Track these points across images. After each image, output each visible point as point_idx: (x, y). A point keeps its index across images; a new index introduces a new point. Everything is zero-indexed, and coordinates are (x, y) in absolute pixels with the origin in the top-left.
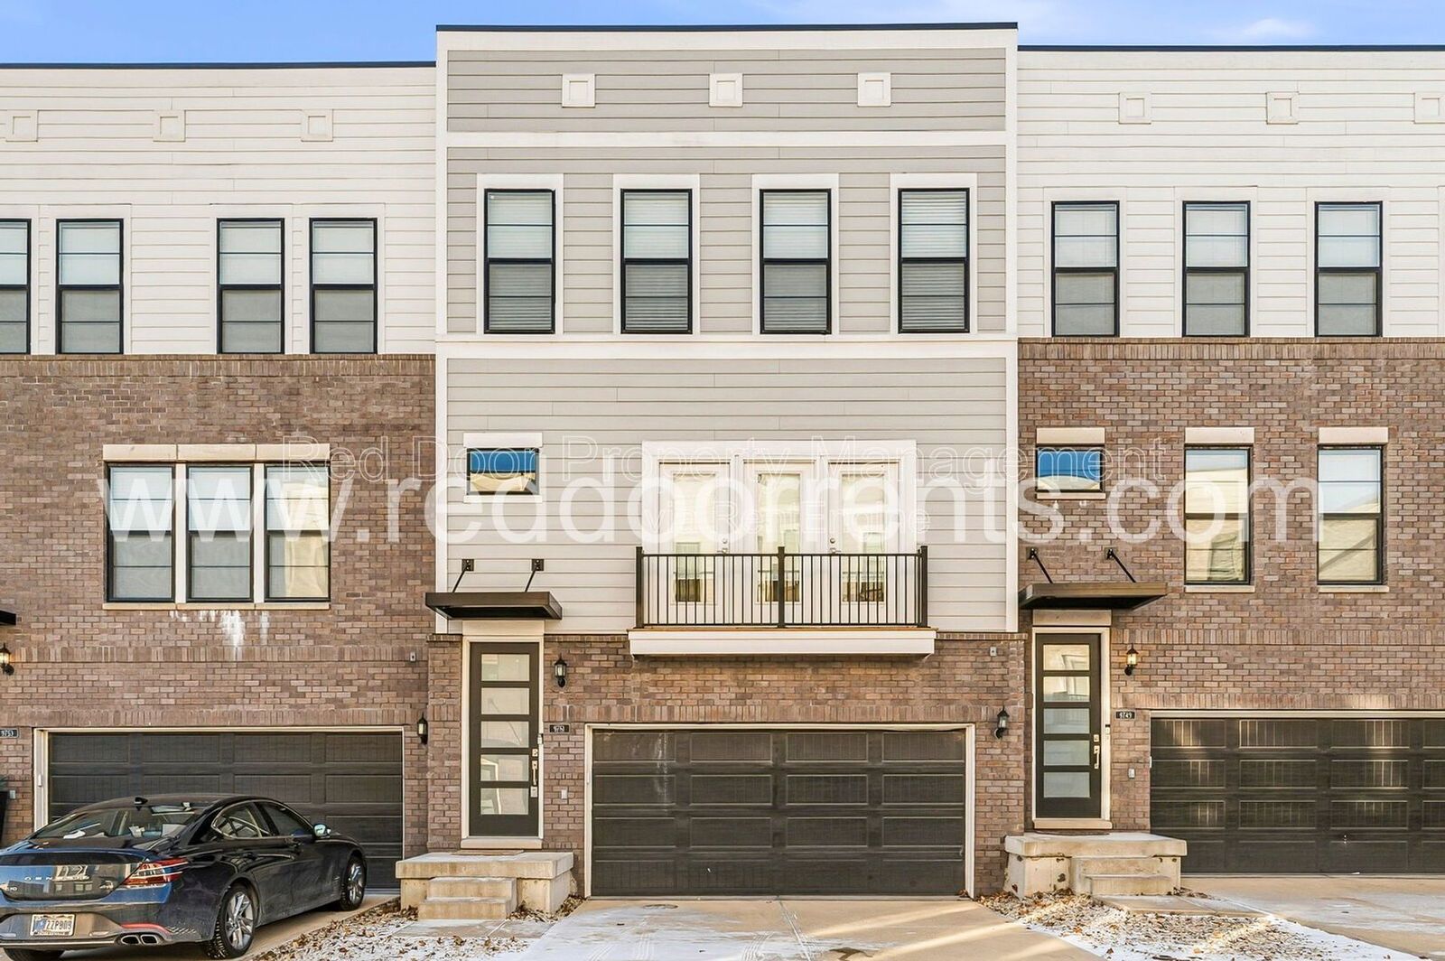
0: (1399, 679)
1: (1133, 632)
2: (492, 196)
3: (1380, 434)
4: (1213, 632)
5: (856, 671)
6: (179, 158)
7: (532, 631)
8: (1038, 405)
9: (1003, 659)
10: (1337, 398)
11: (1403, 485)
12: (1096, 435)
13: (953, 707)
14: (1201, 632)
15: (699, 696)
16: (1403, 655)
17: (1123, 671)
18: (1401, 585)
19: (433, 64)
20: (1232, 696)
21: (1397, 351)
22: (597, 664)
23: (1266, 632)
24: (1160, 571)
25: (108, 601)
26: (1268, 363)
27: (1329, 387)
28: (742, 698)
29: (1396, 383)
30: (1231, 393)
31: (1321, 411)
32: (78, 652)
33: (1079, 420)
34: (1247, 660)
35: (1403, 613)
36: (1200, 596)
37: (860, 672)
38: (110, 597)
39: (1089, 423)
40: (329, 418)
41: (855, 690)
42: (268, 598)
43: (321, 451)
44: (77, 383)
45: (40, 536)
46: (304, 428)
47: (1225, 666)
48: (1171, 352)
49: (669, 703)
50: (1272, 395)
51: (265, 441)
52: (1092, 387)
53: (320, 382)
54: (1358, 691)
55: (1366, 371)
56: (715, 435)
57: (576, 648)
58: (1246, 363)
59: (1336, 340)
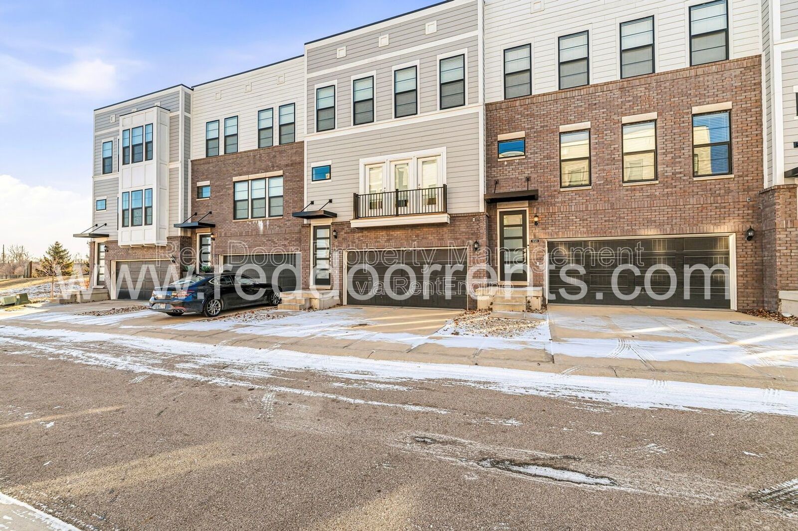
0: (665, 221)
1: (538, 209)
2: (318, 90)
3: (653, 115)
4: (573, 207)
5: (425, 230)
6: (250, 96)
7: (328, 222)
8: (498, 126)
9: (478, 222)
10: (631, 103)
11: (666, 136)
12: (522, 134)
13: (459, 241)
14: (568, 207)
15: (375, 240)
16: (667, 210)
17: (534, 224)
18: (666, 180)
19: (303, 55)
20: (582, 232)
21: (662, 78)
22: (346, 231)
23: (598, 205)
24: (549, 184)
25: (234, 219)
26: (597, 94)
27: (627, 99)
28: (388, 240)
29: (661, 92)
30: (580, 109)
31: (623, 110)
32: (228, 234)
33: (515, 129)
34: (589, 217)
35: (667, 192)
36: (567, 192)
37: (427, 229)
38: (235, 218)
39: (519, 130)
40: (283, 163)
41: (425, 236)
42: (270, 216)
43: (280, 173)
44: (228, 162)
45: (220, 203)
46: (277, 166)
47: (579, 220)
48: (553, 97)
49: (367, 242)
50: (599, 107)
51: (268, 172)
52: (520, 116)
53: (281, 152)
54: (643, 227)
55: (645, 89)
56: (381, 154)
57: (341, 226)
58: (587, 96)
59: (630, 79)
